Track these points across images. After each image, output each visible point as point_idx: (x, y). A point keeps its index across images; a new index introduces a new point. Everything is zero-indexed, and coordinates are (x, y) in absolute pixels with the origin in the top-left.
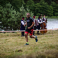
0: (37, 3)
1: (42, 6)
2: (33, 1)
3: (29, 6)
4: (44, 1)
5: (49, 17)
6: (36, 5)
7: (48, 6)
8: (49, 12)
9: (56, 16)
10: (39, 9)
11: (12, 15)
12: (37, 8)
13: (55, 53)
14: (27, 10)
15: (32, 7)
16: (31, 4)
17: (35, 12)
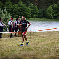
0: (15, 5)
1: (20, 8)
2: (11, 3)
3: (7, 7)
5: (27, 19)
6: (14, 7)
7: (26, 7)
8: (27, 14)
9: (35, 18)
10: (17, 11)
12: (15, 10)
13: (32, 56)
14: (5, 11)
15: (10, 9)
16: (9, 5)
17: (13, 13)
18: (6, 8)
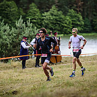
0: (45, 13)
1: (54, 17)
2: (38, 10)
4: (57, 9)
5: (66, 35)
11: (3, 33)
14: (28, 24)
15: (37, 20)
18: (29, 19)
